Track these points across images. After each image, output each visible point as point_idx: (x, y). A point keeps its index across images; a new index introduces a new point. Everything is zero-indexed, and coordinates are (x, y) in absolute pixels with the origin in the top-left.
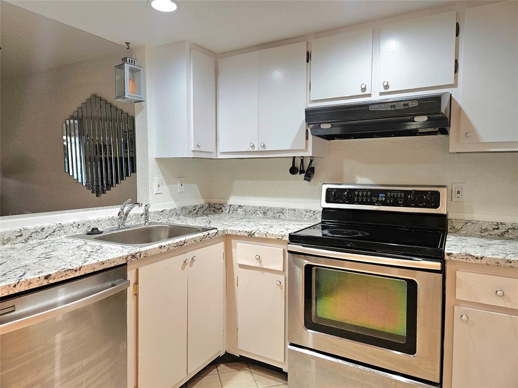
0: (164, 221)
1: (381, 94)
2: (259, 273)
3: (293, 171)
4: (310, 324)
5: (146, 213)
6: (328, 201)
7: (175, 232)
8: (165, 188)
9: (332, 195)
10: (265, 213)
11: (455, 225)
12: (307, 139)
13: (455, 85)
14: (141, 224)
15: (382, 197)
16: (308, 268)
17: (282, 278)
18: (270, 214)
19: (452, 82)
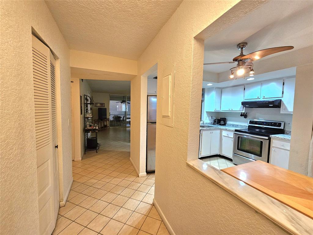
0: (207, 125)
1: (263, 98)
2: (228, 138)
3: (241, 115)
4: (238, 149)
5: (203, 123)
6: (250, 123)
7: (209, 127)
8: (207, 118)
9: (251, 122)
10: (233, 126)
11: (287, 132)
12: (243, 108)
13: (282, 97)
14: (202, 125)
15: (265, 124)
16: (239, 137)
17: (233, 139)
18: (234, 126)
19: (281, 96)
